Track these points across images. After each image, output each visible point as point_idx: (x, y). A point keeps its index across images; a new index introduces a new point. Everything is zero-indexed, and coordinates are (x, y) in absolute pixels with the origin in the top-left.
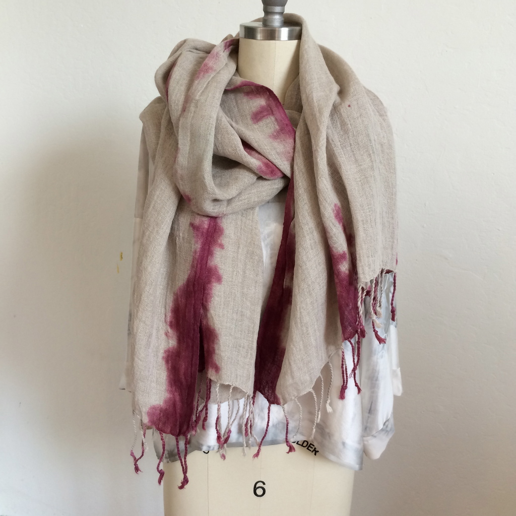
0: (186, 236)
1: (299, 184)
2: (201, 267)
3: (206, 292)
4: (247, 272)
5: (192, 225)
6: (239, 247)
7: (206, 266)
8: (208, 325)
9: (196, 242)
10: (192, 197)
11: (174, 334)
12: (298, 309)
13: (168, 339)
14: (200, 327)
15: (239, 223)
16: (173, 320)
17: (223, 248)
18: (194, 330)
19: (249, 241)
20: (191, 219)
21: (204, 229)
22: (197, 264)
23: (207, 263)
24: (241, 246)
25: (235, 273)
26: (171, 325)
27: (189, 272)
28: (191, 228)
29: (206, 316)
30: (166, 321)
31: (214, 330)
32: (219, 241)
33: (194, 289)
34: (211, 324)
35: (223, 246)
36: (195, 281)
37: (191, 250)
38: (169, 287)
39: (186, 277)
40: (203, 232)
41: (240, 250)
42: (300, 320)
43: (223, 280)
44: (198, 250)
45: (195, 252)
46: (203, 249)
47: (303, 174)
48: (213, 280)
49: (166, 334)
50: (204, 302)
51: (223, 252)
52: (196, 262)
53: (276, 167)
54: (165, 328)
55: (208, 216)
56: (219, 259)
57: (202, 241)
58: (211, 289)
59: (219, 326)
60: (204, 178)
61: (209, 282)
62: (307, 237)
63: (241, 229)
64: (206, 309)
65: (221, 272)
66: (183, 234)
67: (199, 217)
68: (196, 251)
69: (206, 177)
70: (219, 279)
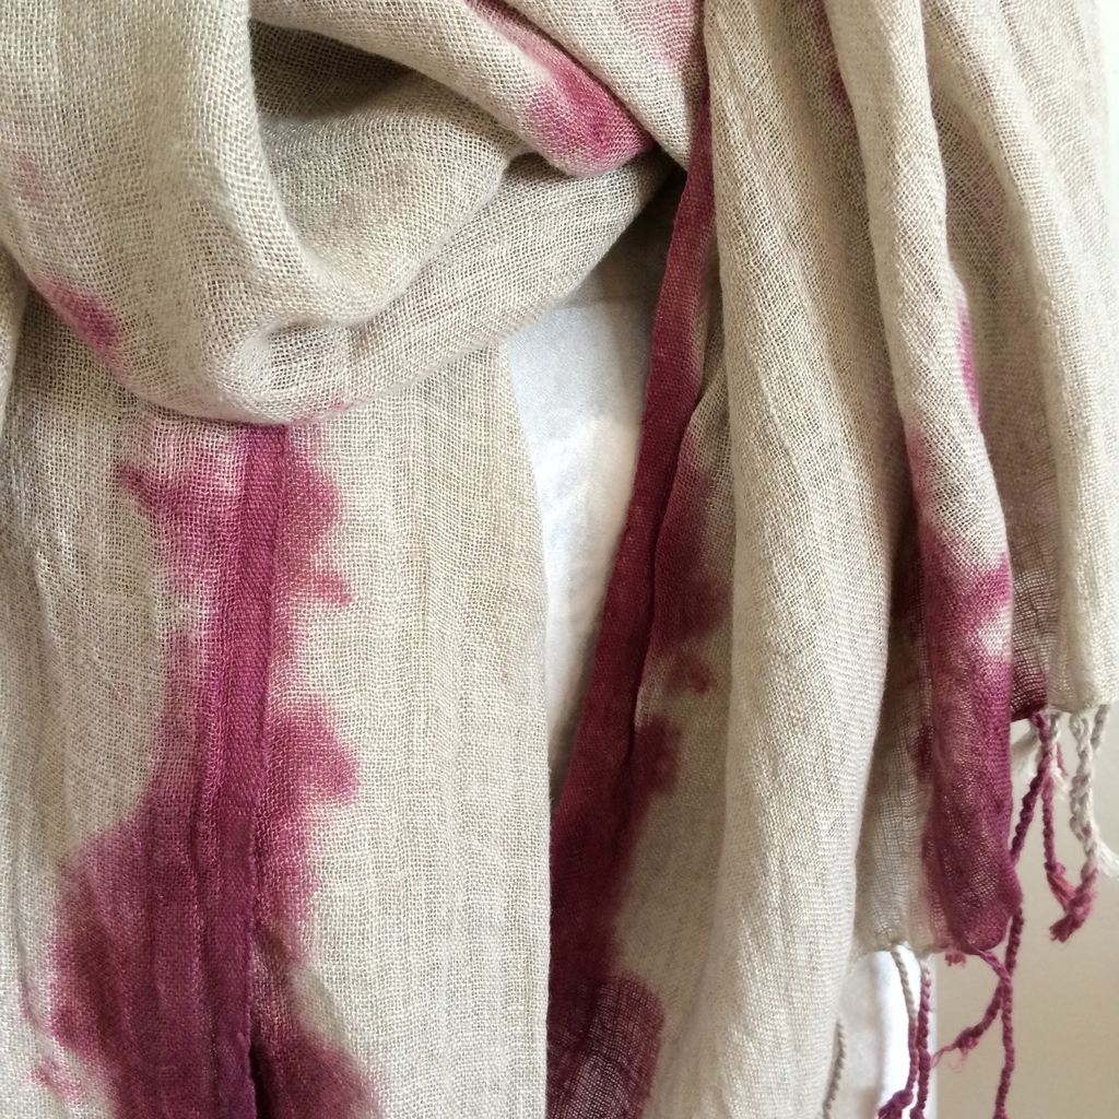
0: (101, 548)
1: (752, 197)
2: (229, 734)
3: (274, 861)
4: (475, 697)
5: (131, 478)
6: (425, 579)
7: (261, 718)
8: (300, 1030)
9: (180, 587)
10: (120, 312)
11: (91, 1074)
12: (773, 865)
13: (60, 1100)
14: (252, 1054)
15: (417, 440)
16: (76, 1003)
17: (345, 599)
18: (217, 1062)
19: (477, 534)
20: (117, 444)
21: (217, 498)
22: (202, 722)
23: (262, 700)
24: (438, 572)
25: (419, 721)
26: (67, 1030)
27: (151, 761)
28: (131, 502)
29: (283, 982)
30: (29, 1012)
31: (341, 1058)
32: (317, 561)
33: (194, 858)
34: (317, 1023)
35: (341, 586)
36: (196, 814)
37: (148, 638)
38: (25, 831)
39: (134, 789)
40: (216, 521)
41: (436, 594)
42: (785, 917)
43: (361, 773)
44: (198, 634)
45: (181, 646)
46: (228, 626)
47: (775, 137)
48: (307, 789)
49: (45, 1075)
50: (268, 920)
51: (346, 621)
52: (191, 709)
53: (614, 97)
54: (30, 1049)
55: (234, 424)
56: (324, 666)
57: (216, 574)
58: (301, 842)
59: (370, 1035)
60: (216, 179)
61: (287, 802)
62: (814, 499)
63: (430, 472)
64: (279, 952)
65: (346, 735)
66: (76, 531)
67: (174, 427)
68: (184, 640)
69: (231, 175)
70: (339, 778)
